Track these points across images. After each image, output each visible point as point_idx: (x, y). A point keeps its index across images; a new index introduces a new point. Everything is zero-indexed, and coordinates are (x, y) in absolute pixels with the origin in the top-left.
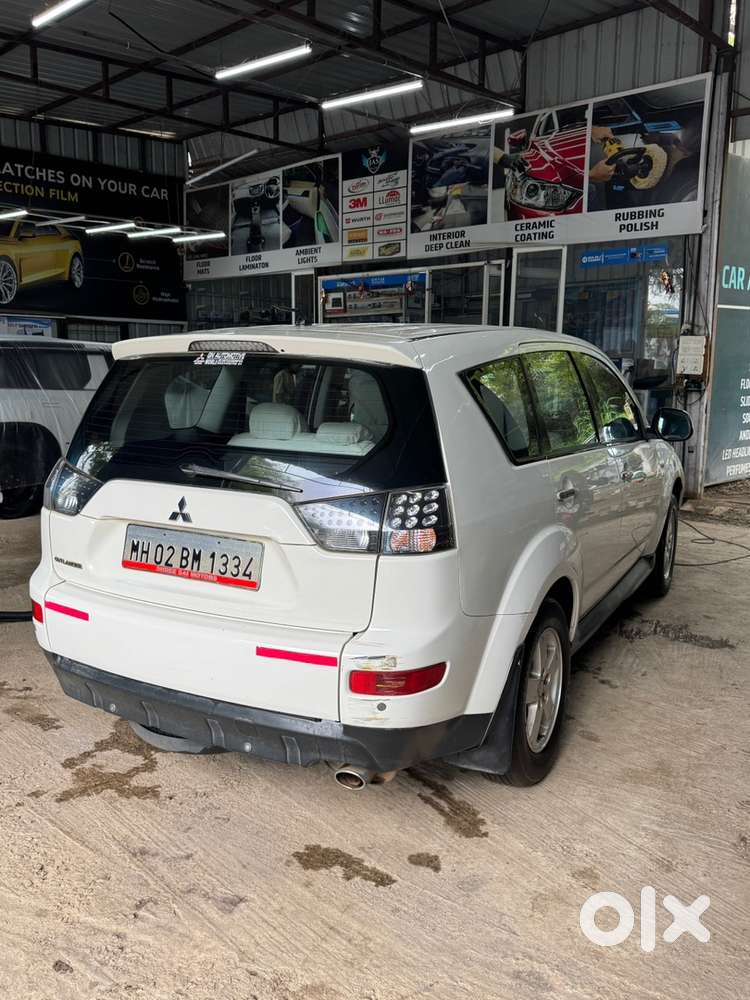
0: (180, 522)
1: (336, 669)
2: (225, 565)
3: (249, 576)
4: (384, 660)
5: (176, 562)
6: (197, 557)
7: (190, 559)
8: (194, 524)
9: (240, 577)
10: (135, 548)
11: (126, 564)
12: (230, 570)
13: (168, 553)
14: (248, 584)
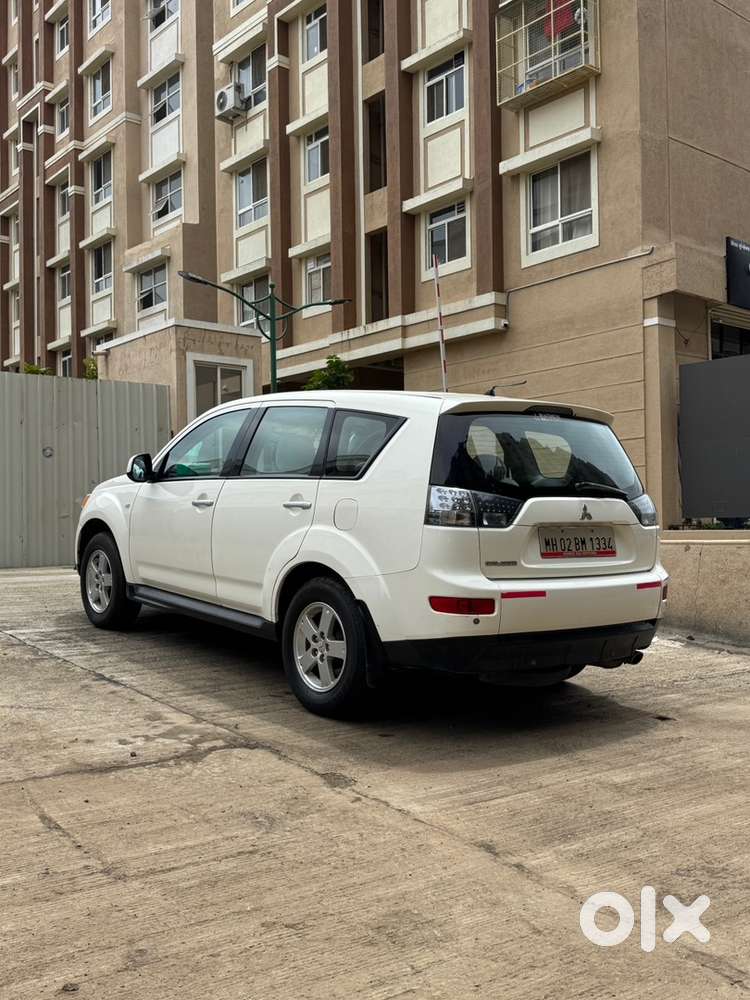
0: (586, 520)
2: (598, 544)
3: (611, 548)
5: (573, 548)
6: (583, 542)
7: (580, 544)
8: (595, 519)
9: (607, 550)
10: (547, 543)
11: (544, 555)
12: (602, 546)
13: (567, 543)
14: (610, 553)
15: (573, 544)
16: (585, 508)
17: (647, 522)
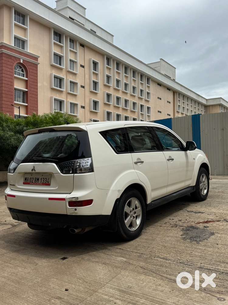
0: (34, 171)
1: (65, 201)
2: (43, 180)
3: (48, 182)
4: (75, 198)
5: (34, 181)
6: (38, 180)
7: (37, 180)
9: (47, 183)
10: (26, 179)
11: (24, 183)
12: (45, 181)
13: (32, 179)
14: (48, 184)
15: (34, 179)
16: (34, 167)
17: (64, 172)
